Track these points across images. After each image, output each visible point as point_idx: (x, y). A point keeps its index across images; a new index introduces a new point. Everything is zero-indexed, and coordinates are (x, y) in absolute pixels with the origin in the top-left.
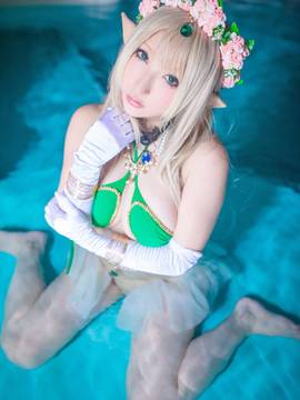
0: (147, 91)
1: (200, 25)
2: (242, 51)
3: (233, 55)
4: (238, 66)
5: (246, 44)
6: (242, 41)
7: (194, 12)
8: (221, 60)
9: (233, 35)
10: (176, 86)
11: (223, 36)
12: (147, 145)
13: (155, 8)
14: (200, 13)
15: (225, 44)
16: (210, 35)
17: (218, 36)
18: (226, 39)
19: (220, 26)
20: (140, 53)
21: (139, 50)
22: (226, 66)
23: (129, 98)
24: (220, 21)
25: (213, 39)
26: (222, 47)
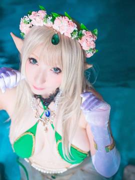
0: (44, 81)
1: (62, 33)
2: (92, 39)
4: (93, 47)
6: (91, 34)
8: (82, 47)
10: (60, 71)
11: (78, 35)
14: (59, 27)
15: (81, 39)
16: (70, 36)
17: (75, 36)
18: (80, 36)
19: (75, 31)
20: (32, 60)
24: (74, 27)
25: (73, 38)
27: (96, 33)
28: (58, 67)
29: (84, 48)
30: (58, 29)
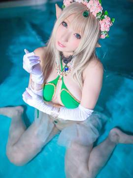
0: (67, 41)
1: (91, 12)
2: (109, 23)
3: (105, 25)
4: (107, 30)
5: (111, 20)
6: (110, 19)
7: (88, 5)
8: (100, 27)
9: (106, 16)
10: (80, 38)
11: (101, 17)
12: (67, 63)
13: (71, 2)
14: (91, 6)
15: (102, 20)
16: (95, 16)
17: (99, 17)
18: (102, 18)
19: (100, 13)
20: (64, 24)
21: (63, 22)
22: (102, 29)
23: (59, 43)
24: (100, 10)
25: (97, 18)
26: (100, 22)
27: (113, 22)
28: (80, 34)
29: (101, 29)
30: (89, 7)
